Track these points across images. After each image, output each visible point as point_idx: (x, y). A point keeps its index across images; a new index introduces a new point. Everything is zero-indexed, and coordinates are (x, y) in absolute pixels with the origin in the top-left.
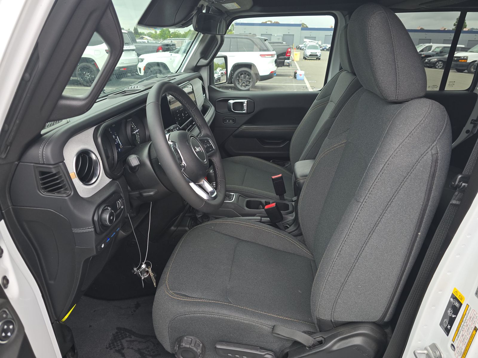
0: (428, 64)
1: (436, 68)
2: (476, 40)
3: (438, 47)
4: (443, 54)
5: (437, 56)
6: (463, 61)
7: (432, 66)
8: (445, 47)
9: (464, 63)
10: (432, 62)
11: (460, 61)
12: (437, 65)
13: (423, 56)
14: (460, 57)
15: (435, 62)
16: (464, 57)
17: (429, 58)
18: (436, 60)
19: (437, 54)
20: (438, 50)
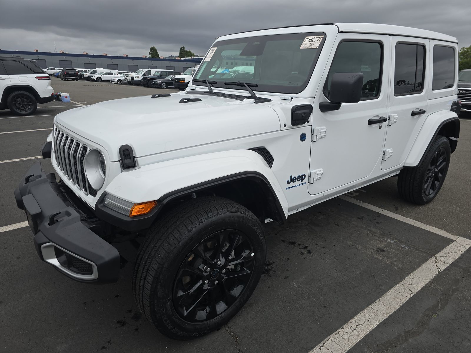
0: (156, 85)
1: (162, 88)
2: (171, 66)
3: (158, 72)
4: (162, 77)
5: (158, 79)
6: (182, 82)
7: (159, 86)
8: (162, 72)
9: (183, 83)
10: (158, 83)
11: (180, 82)
12: (163, 86)
13: (148, 79)
14: (179, 79)
15: (160, 84)
16: (182, 79)
17: (154, 81)
18: (160, 81)
19: (158, 77)
20: (159, 74)
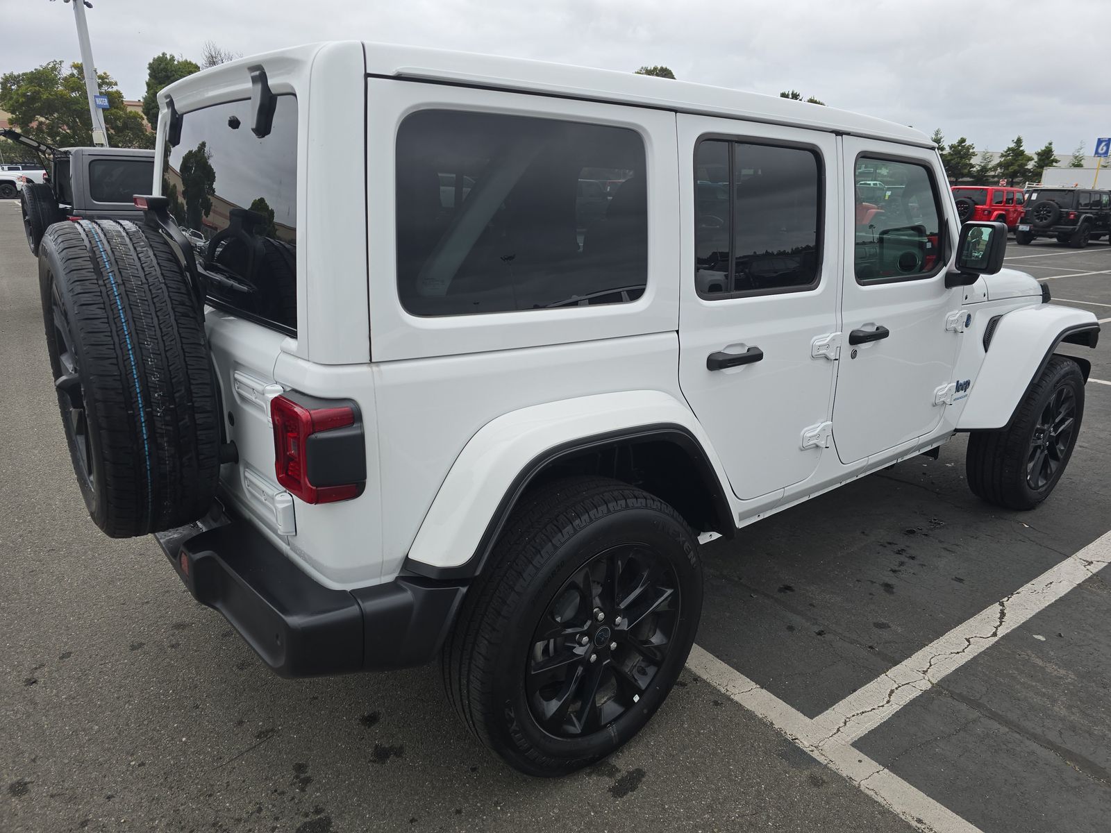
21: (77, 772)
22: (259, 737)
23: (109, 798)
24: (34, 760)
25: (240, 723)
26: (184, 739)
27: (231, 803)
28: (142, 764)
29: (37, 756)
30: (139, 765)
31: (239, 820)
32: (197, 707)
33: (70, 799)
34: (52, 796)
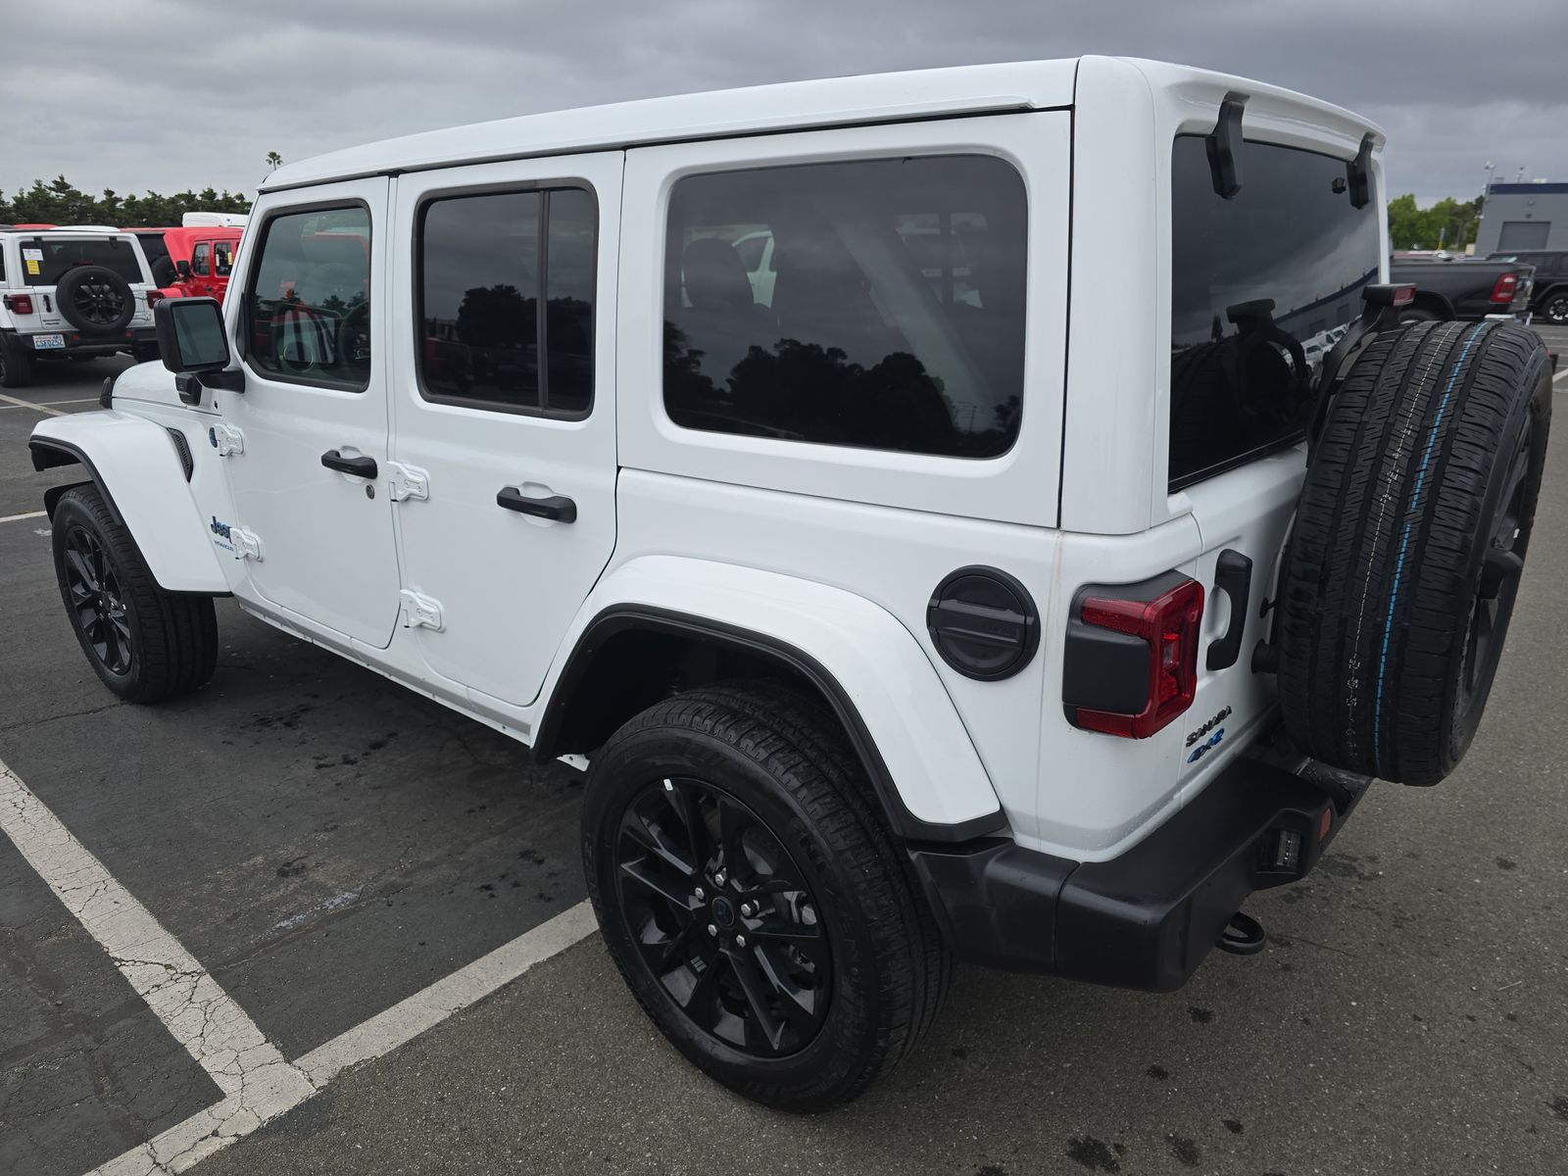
21: (1489, 1071)
22: (1288, 944)
23: (1472, 1019)
24: (1533, 1130)
25: (1287, 968)
26: (1354, 1004)
27: (1370, 927)
28: (1416, 1018)
29: (1527, 1131)
30: (1420, 1020)
31: (1378, 914)
32: (1306, 1021)
33: (1512, 1049)
34: (1531, 1069)
